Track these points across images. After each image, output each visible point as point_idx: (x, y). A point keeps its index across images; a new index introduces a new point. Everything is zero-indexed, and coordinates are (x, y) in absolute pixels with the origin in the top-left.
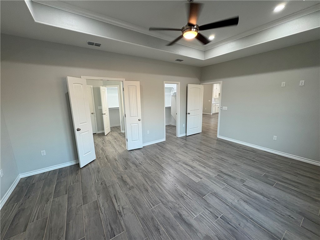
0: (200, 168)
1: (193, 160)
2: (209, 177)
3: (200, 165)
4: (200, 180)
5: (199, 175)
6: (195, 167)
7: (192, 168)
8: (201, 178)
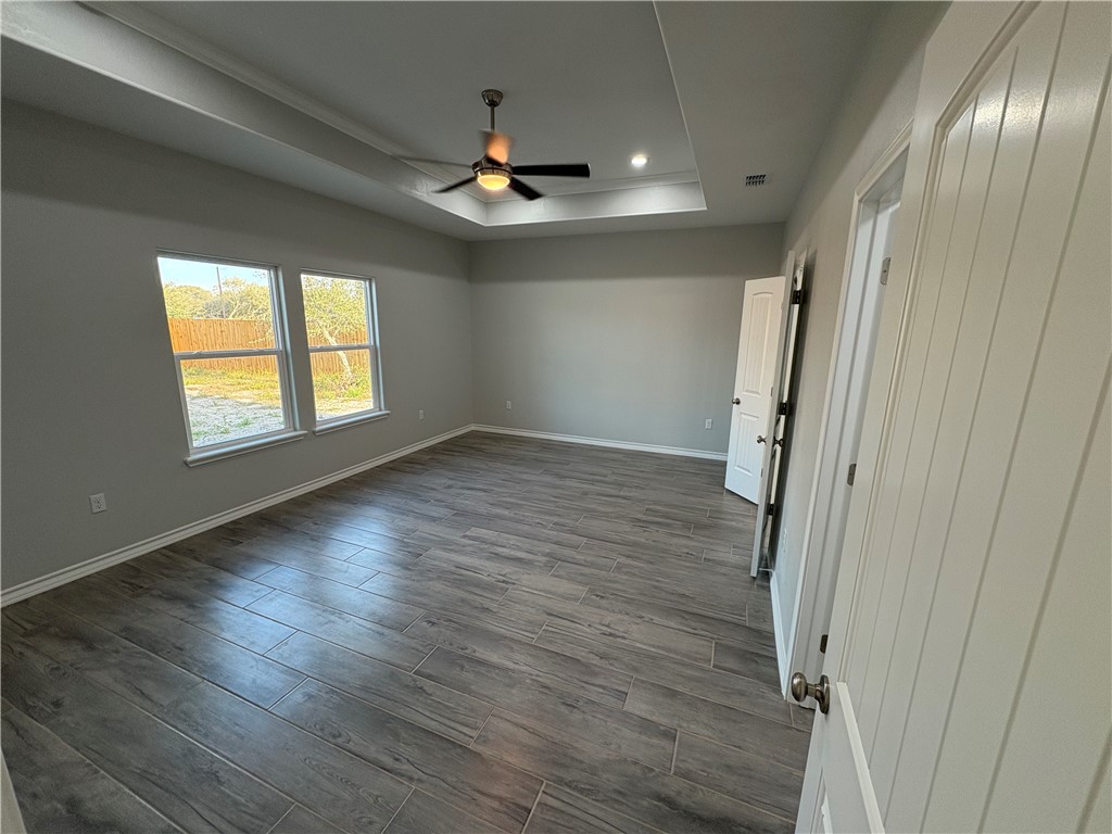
0: (472, 560)
1: (504, 581)
2: (445, 545)
3: (475, 570)
4: (468, 533)
5: (471, 542)
6: (488, 559)
7: (496, 554)
8: (465, 537)
